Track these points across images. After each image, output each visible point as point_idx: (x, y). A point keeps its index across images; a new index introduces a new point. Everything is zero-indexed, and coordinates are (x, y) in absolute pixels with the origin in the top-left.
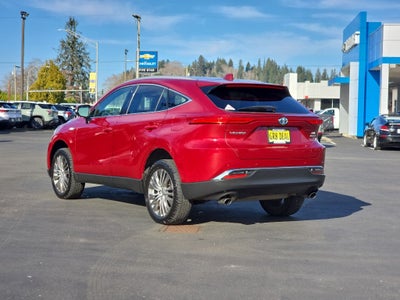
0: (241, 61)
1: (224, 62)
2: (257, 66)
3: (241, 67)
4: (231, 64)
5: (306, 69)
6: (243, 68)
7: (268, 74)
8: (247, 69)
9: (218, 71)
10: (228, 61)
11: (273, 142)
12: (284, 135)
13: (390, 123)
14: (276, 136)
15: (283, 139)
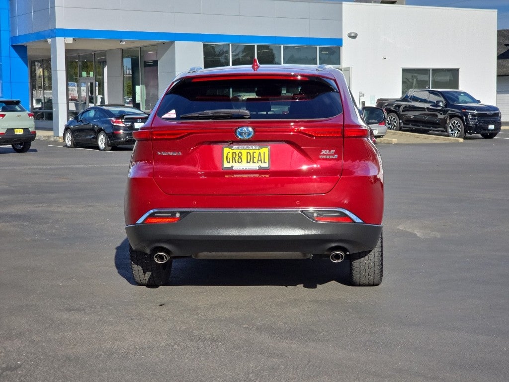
11: (232, 167)
12: (256, 155)
13: (125, 115)
14: (240, 157)
15: (254, 162)
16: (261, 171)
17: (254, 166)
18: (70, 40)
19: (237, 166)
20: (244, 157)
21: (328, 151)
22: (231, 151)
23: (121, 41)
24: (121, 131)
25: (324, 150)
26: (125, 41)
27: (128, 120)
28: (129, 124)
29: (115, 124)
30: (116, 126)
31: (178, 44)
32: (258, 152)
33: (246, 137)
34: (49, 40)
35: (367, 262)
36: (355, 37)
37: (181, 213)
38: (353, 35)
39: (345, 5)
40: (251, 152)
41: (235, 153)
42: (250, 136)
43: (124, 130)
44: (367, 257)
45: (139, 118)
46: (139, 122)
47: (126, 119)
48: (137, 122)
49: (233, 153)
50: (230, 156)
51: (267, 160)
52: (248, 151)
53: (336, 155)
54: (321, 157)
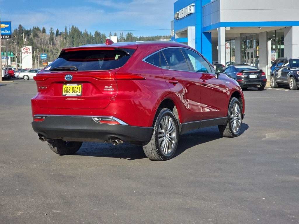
0: (52, 28)
1: (38, 29)
2: (64, 31)
3: (52, 34)
4: (44, 31)
5: (102, 33)
6: (53, 34)
7: (73, 38)
8: (57, 35)
9: (34, 37)
10: (41, 29)
11: (66, 94)
12: (76, 89)
13: (244, 70)
14: (69, 90)
15: (75, 92)
16: (78, 97)
17: (75, 94)
18: (228, 28)
19: (68, 94)
20: (71, 90)
21: (108, 87)
22: (66, 87)
23: (259, 27)
24: (243, 80)
25: (106, 86)
26: (262, 27)
27: (246, 73)
28: (246, 76)
29: (238, 76)
30: (239, 76)
31: (294, 28)
32: (77, 87)
33: (69, 80)
34: (218, 29)
35: (149, 147)
37: (46, 117)
40: (74, 87)
41: (68, 88)
42: (71, 79)
43: (244, 79)
44: (148, 144)
45: (253, 72)
46: (253, 75)
47: (246, 72)
48: (251, 74)
49: (67, 87)
50: (66, 89)
51: (80, 92)
52: (73, 87)
53: (113, 89)
54: (104, 90)
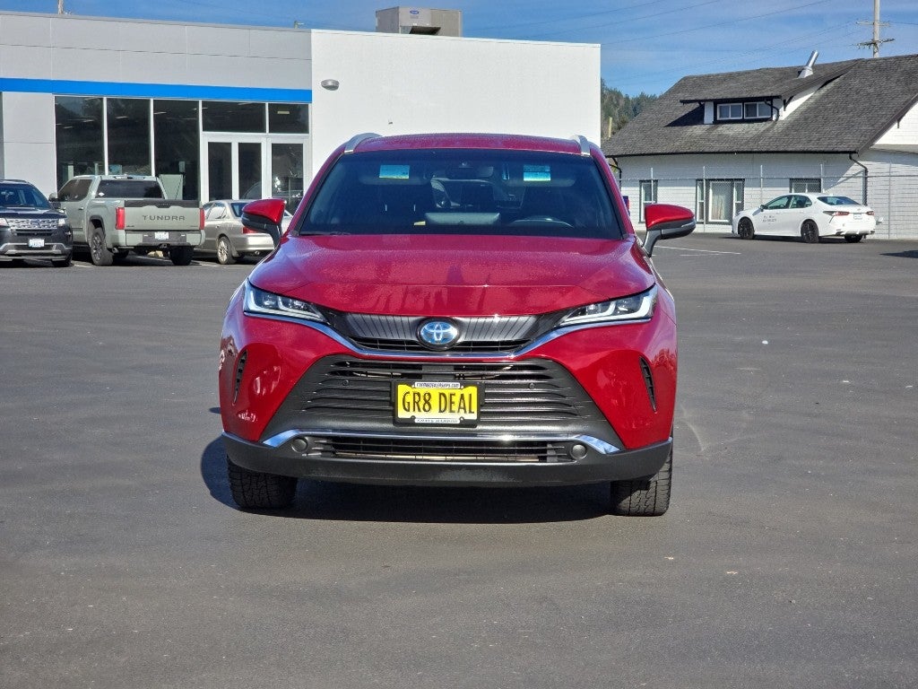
36: (334, 87)
38: (330, 84)
39: (317, 35)
